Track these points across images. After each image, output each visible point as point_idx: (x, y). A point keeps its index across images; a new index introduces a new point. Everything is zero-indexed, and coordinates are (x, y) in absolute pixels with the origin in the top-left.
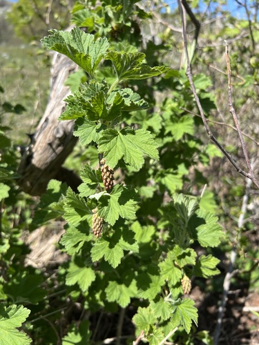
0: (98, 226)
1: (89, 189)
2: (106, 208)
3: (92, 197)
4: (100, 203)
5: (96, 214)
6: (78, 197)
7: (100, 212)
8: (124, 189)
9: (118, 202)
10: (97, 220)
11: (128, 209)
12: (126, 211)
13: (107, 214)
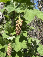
0: (10, 52)
1: (6, 35)
2: (14, 44)
3: (8, 39)
4: (13, 42)
5: (10, 46)
6: (2, 38)
7: (12, 46)
8: (21, 36)
9: (19, 41)
10: (10, 49)
11: (24, 44)
12: (23, 45)
13: (15, 46)
